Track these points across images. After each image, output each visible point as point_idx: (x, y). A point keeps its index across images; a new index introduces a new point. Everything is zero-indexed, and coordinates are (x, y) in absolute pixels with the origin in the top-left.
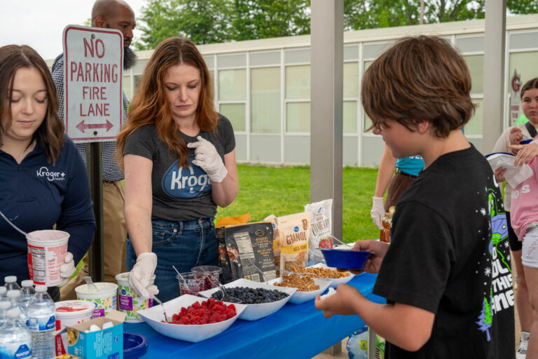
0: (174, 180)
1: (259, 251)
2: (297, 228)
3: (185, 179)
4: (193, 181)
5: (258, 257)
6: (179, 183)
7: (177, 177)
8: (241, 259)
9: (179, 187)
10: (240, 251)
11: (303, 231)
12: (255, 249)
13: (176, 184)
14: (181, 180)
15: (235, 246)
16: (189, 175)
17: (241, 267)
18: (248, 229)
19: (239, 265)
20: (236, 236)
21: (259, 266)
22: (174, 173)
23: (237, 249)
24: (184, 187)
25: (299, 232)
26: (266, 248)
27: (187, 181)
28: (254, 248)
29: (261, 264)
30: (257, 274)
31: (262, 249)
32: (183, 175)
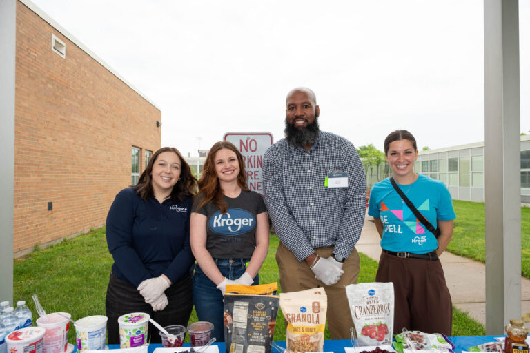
0: (215, 221)
1: (252, 323)
2: (304, 308)
3: (223, 220)
4: (229, 222)
5: (250, 329)
6: (219, 223)
7: (217, 219)
8: (234, 326)
9: (219, 225)
10: (234, 319)
11: (311, 313)
12: (250, 320)
13: (217, 224)
14: (220, 221)
15: (231, 313)
16: (227, 218)
17: (231, 333)
18: (250, 300)
19: (230, 331)
20: (236, 303)
21: (248, 338)
22: (216, 217)
23: (232, 316)
24: (223, 225)
25: (307, 313)
26: (261, 322)
27: (225, 222)
28: (248, 319)
29: (251, 337)
30: (242, 346)
31: (257, 322)
32: (222, 218)
